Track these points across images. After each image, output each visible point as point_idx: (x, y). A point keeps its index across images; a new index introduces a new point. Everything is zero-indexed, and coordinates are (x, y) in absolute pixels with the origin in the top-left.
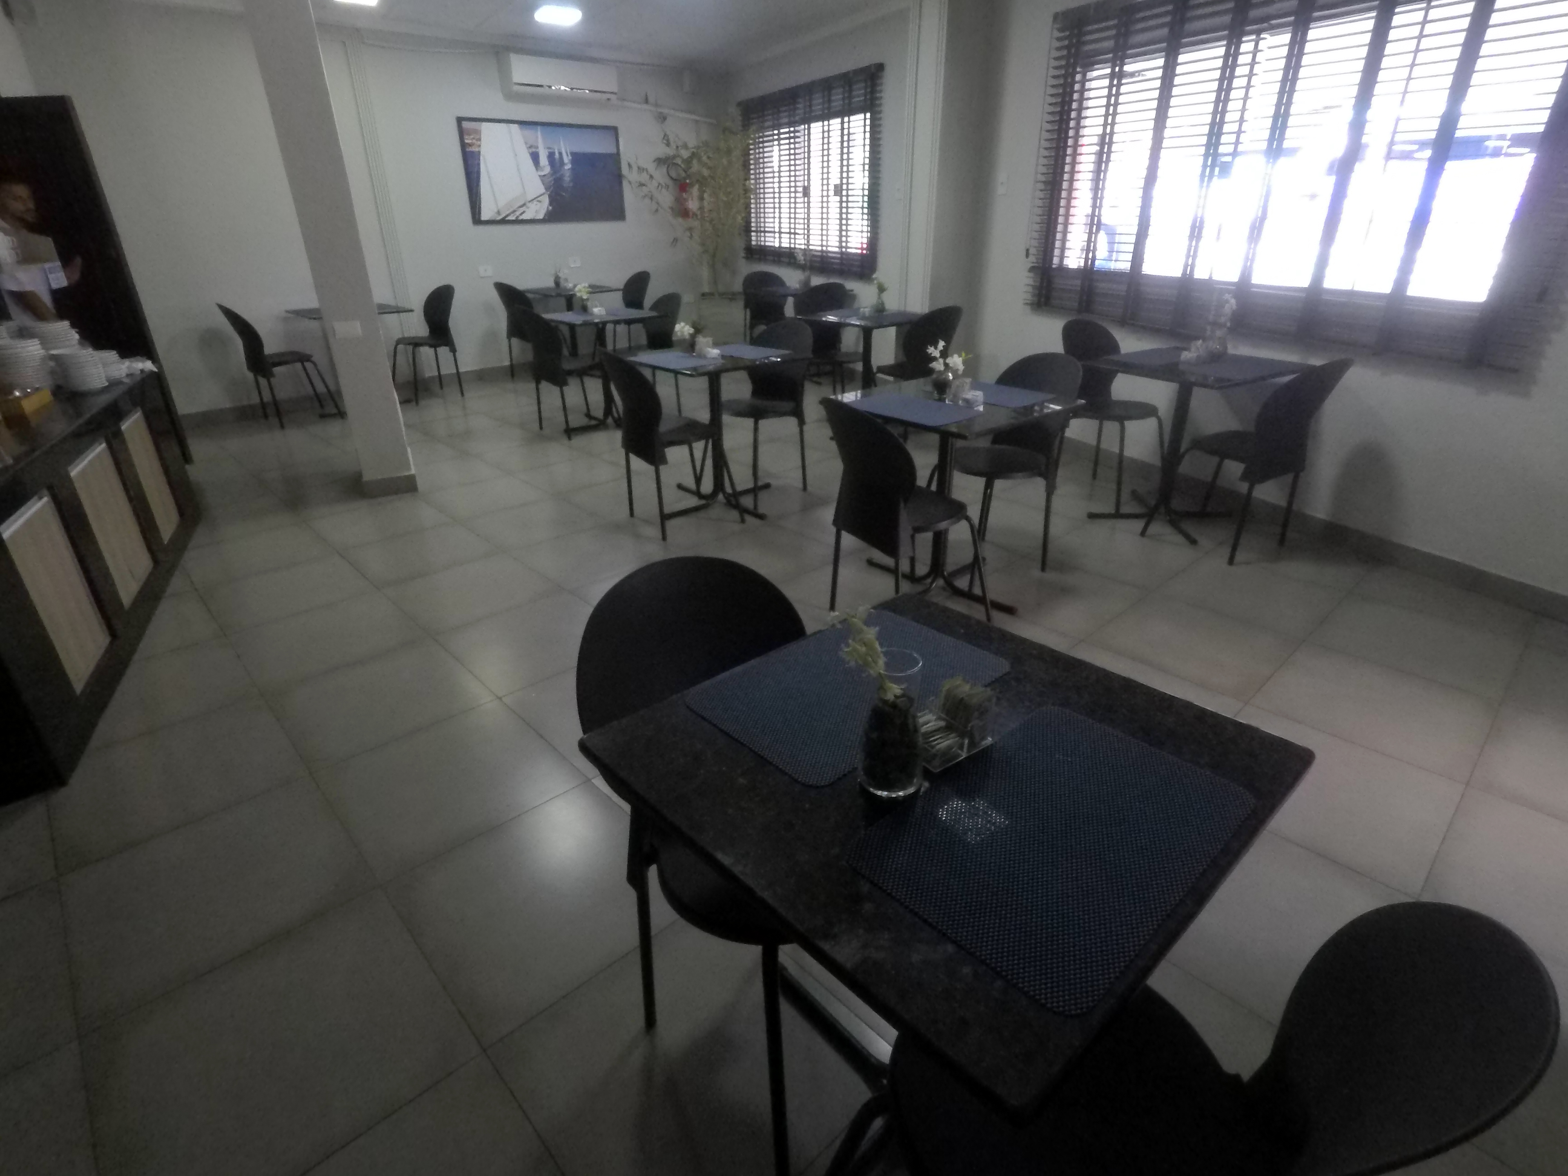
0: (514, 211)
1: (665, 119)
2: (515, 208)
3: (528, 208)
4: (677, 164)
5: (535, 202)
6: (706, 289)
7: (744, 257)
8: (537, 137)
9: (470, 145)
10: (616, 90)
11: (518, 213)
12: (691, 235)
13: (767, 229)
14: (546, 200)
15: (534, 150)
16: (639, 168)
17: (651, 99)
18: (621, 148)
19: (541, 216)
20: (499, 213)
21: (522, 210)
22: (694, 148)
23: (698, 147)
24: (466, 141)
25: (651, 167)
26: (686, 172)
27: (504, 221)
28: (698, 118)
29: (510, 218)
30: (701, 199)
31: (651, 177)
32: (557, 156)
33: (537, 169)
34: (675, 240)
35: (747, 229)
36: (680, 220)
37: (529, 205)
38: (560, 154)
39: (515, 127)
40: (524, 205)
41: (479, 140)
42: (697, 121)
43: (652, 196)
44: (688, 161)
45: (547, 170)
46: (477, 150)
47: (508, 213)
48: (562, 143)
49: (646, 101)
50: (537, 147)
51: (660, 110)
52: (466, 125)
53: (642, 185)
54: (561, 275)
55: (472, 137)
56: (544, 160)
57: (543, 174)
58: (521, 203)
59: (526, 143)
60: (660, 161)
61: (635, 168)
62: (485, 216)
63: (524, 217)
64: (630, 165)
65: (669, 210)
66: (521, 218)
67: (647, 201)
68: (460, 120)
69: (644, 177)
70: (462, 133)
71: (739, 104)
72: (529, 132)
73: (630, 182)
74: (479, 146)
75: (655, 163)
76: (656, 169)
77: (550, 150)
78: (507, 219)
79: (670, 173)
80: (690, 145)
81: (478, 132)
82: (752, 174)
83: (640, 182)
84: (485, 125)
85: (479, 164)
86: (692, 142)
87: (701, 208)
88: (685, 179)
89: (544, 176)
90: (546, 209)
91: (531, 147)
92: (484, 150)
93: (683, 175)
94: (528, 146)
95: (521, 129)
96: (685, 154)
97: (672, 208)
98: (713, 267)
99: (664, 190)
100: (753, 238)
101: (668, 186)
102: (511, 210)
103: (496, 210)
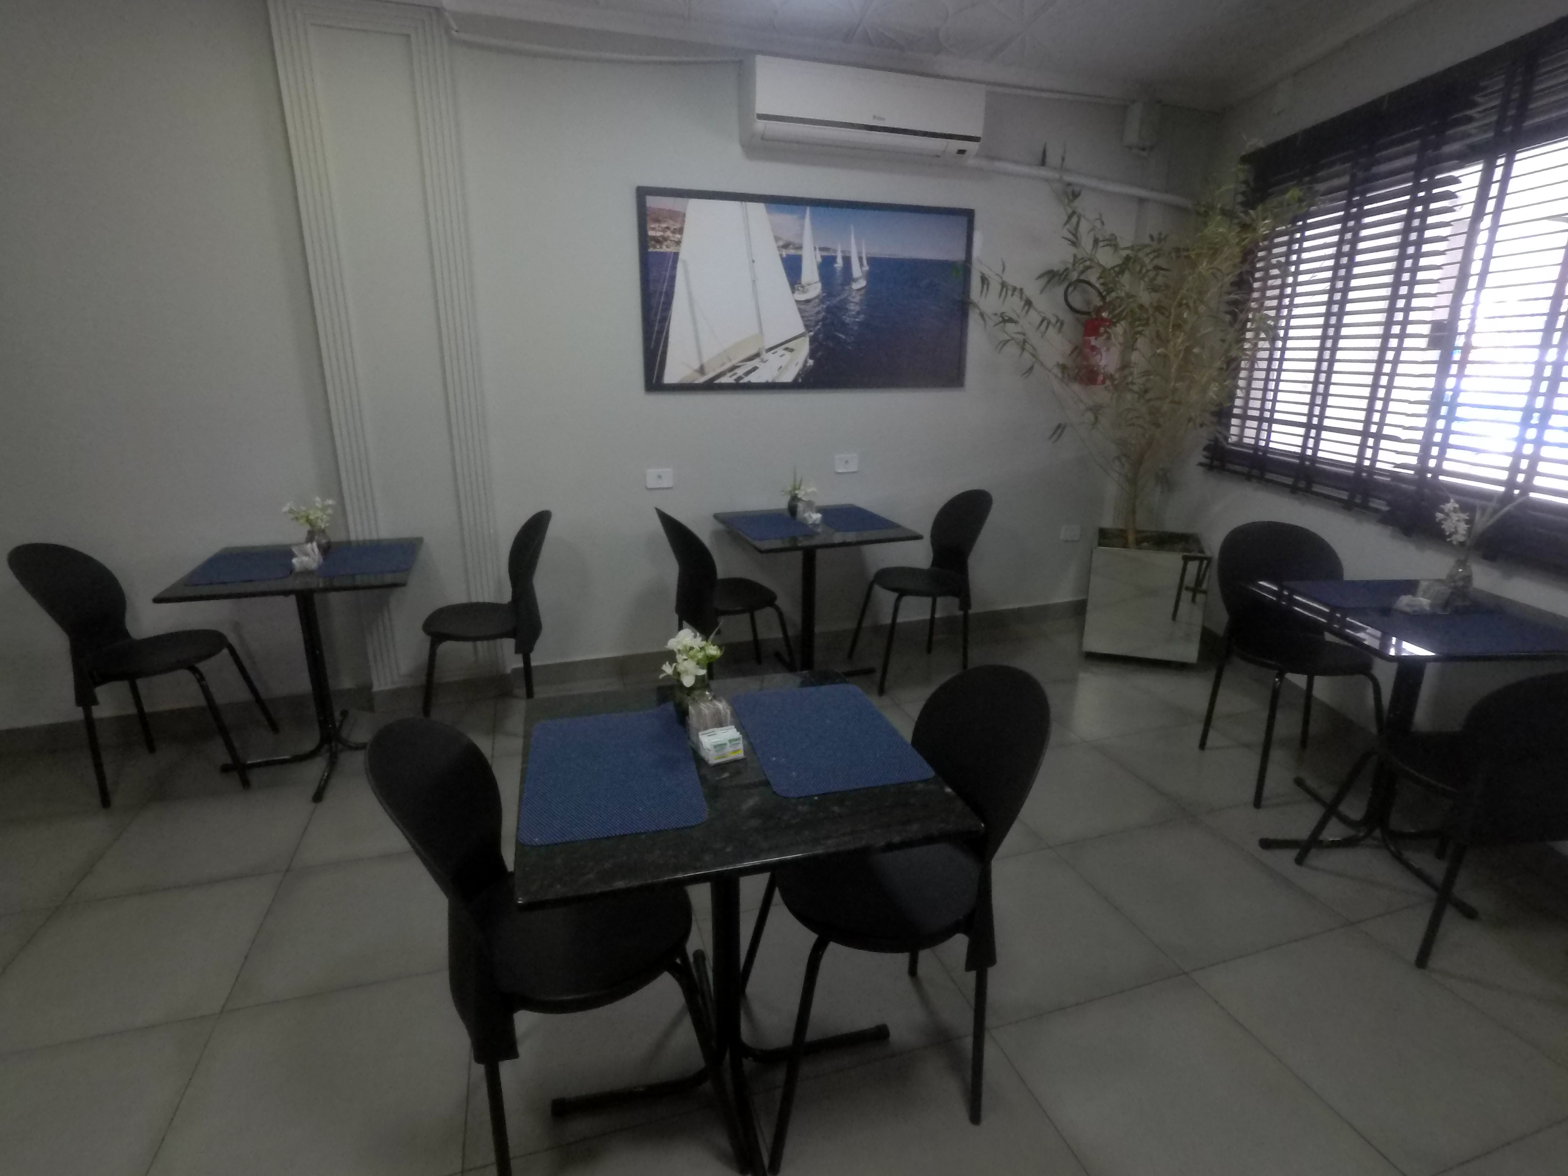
0: (734, 368)
1: (1075, 195)
2: (734, 362)
3: (763, 361)
4: (1089, 283)
5: (780, 351)
6: (1108, 522)
7: (1201, 464)
8: (802, 227)
9: (658, 241)
10: (978, 133)
11: (740, 372)
12: (1096, 418)
13: (1277, 416)
14: (803, 348)
15: (792, 252)
16: (1004, 285)
17: (1053, 158)
18: (976, 252)
19: (788, 377)
20: (702, 370)
21: (749, 365)
22: (1132, 248)
23: (1137, 248)
24: (651, 233)
25: (1032, 289)
26: (1103, 298)
27: (711, 386)
28: (1143, 193)
29: (725, 380)
30: (1129, 346)
31: (1029, 303)
32: (839, 264)
33: (793, 290)
34: (1060, 428)
35: (1223, 414)
36: (1076, 387)
37: (765, 356)
38: (847, 260)
39: (758, 209)
40: (757, 355)
41: (680, 231)
42: (1141, 201)
43: (1025, 341)
44: (1111, 278)
45: (814, 289)
46: (672, 249)
47: (718, 371)
48: (853, 241)
49: (1043, 163)
50: (800, 248)
51: (1068, 178)
52: (653, 202)
53: (1006, 320)
54: (800, 494)
55: (664, 225)
56: (810, 272)
57: (802, 297)
58: (753, 351)
59: (777, 239)
60: (1051, 276)
61: (995, 286)
62: (671, 376)
63: (753, 378)
64: (984, 280)
65: (1057, 371)
66: (745, 380)
67: (1012, 349)
68: (642, 193)
69: (1013, 305)
70: (643, 216)
71: (1245, 159)
72: (787, 220)
73: (982, 315)
74: (678, 243)
75: (1044, 281)
76: (1042, 291)
77: (825, 254)
78: (717, 381)
79: (1070, 299)
80: (1123, 244)
81: (679, 217)
82: (1255, 300)
83: (1002, 315)
84: (693, 203)
85: (673, 278)
86: (1126, 238)
87: (1125, 366)
88: (1099, 310)
89: (808, 301)
90: (800, 366)
91: (786, 246)
92: (685, 253)
93: (1098, 302)
94: (781, 243)
95: (769, 211)
96: (1107, 258)
97: (1063, 367)
98: (1133, 481)
99: (1052, 332)
100: (1234, 430)
101: (1062, 324)
102: (728, 365)
103: (697, 366)
